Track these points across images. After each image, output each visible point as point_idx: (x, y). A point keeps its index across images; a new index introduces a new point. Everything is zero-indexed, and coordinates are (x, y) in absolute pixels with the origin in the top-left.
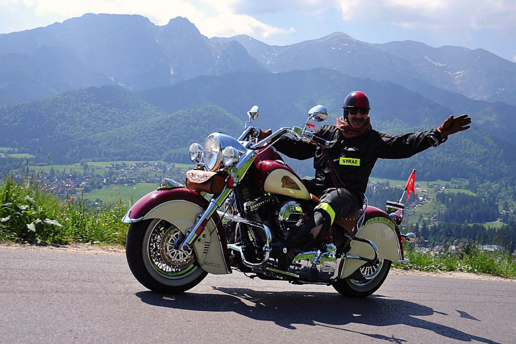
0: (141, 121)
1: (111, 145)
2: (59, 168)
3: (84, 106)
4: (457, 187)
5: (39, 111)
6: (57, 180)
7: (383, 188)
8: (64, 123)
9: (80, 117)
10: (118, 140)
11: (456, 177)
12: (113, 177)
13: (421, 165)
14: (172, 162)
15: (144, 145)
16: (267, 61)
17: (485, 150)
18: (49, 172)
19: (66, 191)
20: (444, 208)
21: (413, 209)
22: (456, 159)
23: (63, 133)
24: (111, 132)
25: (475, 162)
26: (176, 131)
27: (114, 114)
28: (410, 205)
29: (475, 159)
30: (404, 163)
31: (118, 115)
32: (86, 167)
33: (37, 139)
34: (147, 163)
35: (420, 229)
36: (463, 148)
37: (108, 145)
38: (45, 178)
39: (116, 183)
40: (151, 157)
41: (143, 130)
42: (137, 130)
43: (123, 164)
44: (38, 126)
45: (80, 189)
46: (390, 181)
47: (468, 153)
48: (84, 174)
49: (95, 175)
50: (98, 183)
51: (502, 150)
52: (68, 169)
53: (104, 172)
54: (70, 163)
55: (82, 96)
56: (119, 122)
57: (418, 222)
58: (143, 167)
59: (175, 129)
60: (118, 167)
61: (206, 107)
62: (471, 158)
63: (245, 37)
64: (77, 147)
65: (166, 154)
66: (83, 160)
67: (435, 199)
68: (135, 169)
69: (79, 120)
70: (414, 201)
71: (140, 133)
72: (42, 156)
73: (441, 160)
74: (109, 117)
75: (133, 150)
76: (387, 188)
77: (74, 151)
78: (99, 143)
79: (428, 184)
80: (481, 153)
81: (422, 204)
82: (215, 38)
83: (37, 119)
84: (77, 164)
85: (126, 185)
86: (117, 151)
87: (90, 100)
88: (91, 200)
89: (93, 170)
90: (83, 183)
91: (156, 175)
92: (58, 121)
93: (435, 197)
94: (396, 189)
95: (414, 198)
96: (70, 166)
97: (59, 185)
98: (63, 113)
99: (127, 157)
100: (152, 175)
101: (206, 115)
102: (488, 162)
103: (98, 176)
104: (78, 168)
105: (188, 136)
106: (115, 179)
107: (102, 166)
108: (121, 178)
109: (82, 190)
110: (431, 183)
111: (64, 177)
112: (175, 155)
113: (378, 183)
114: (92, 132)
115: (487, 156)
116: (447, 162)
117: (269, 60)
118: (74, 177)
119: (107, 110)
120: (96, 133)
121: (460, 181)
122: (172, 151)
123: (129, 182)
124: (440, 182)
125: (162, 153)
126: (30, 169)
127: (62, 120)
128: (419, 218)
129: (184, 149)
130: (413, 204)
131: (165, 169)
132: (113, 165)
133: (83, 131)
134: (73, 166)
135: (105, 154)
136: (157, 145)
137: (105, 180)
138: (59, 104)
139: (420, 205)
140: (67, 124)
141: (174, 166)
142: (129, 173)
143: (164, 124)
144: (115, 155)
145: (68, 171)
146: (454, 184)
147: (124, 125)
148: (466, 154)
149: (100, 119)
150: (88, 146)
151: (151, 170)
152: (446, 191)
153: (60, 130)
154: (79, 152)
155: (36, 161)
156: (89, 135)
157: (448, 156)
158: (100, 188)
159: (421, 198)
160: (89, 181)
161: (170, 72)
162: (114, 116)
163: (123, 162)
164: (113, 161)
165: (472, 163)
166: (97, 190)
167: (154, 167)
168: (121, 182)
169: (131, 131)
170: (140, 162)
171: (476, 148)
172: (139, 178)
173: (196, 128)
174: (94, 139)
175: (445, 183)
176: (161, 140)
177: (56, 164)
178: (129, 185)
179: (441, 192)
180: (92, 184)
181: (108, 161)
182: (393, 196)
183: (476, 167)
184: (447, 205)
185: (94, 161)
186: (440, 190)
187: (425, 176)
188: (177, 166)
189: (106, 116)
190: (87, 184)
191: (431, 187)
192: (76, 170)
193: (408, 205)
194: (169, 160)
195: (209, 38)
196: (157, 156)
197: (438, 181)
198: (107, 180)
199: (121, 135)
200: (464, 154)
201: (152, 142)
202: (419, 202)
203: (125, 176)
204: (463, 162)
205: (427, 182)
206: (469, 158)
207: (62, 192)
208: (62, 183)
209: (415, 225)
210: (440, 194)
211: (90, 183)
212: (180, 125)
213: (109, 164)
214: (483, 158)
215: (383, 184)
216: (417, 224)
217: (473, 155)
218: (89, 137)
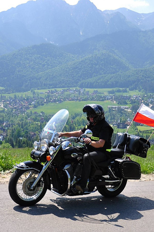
0: (64, 64)
1: (47, 80)
2: (19, 94)
3: (31, 57)
5: (6, 61)
6: (18, 101)
8: (20, 68)
9: (29, 64)
10: (52, 76)
12: (50, 98)
14: (84, 88)
15: (67, 78)
16: (138, 23)
18: (13, 97)
19: (24, 107)
23: (20, 73)
24: (47, 71)
26: (85, 69)
27: (49, 60)
31: (51, 61)
32: (34, 93)
33: (6, 78)
34: (69, 89)
37: (46, 79)
38: (12, 101)
39: (52, 102)
40: (71, 85)
41: (66, 69)
42: (62, 69)
43: (55, 90)
44: (6, 70)
45: (31, 106)
48: (33, 97)
49: (39, 98)
50: (42, 102)
52: (24, 95)
53: (45, 95)
54: (25, 91)
55: (29, 51)
56: (51, 65)
58: (67, 91)
59: (84, 68)
60: (52, 92)
61: (102, 54)
63: (124, 9)
64: (29, 81)
65: (80, 83)
66: (32, 88)
68: (62, 93)
69: (29, 66)
71: (64, 71)
72: (9, 87)
74: (45, 62)
75: (61, 82)
77: (27, 84)
78: (41, 78)
82: (106, 11)
83: (5, 66)
84: (29, 92)
85: (58, 103)
86: (51, 83)
87: (34, 53)
88: (38, 112)
89: (38, 95)
90: (33, 103)
91: (74, 96)
92: (16, 67)
96: (25, 93)
97: (19, 105)
98: (19, 62)
99: (57, 86)
100: (72, 96)
101: (103, 58)
103: (41, 98)
104: (29, 94)
105: (93, 71)
106: (51, 99)
107: (43, 92)
108: (54, 98)
109: (32, 107)
111: (22, 99)
112: (85, 83)
114: (36, 72)
117: (139, 23)
118: (28, 99)
119: (44, 59)
120: (39, 72)
122: (83, 81)
123: (59, 101)
125: (78, 82)
126: (3, 96)
127: (19, 66)
129: (90, 79)
131: (80, 92)
132: (49, 91)
133: (31, 72)
134: (27, 93)
135: (44, 85)
136: (74, 78)
137: (45, 100)
138: (16, 57)
140: (22, 68)
141: (85, 89)
142: (59, 95)
143: (78, 65)
144: (50, 85)
145: (24, 96)
147: (54, 67)
149: (41, 64)
150: (34, 80)
151: (71, 93)
153: (18, 72)
154: (29, 84)
155: (6, 91)
156: (35, 74)
158: (43, 105)
160: (36, 101)
161: (80, 33)
162: (48, 62)
163: (56, 89)
164: (49, 88)
166: (41, 106)
167: (73, 91)
168: (55, 101)
169: (59, 70)
170: (65, 88)
172: (65, 98)
173: (97, 67)
174: (38, 76)
176: (76, 74)
177: (17, 92)
178: (59, 103)
180: (38, 103)
181: (46, 89)
185: (38, 89)
188: (87, 90)
189: (43, 62)
190: (35, 103)
192: (28, 95)
194: (81, 86)
195: (102, 11)
196: (74, 84)
198: (46, 100)
199: (53, 73)
201: (71, 76)
203: (57, 98)
207: (22, 108)
208: (21, 103)
211: (37, 102)
212: (87, 65)
213: (47, 91)
218: (35, 75)
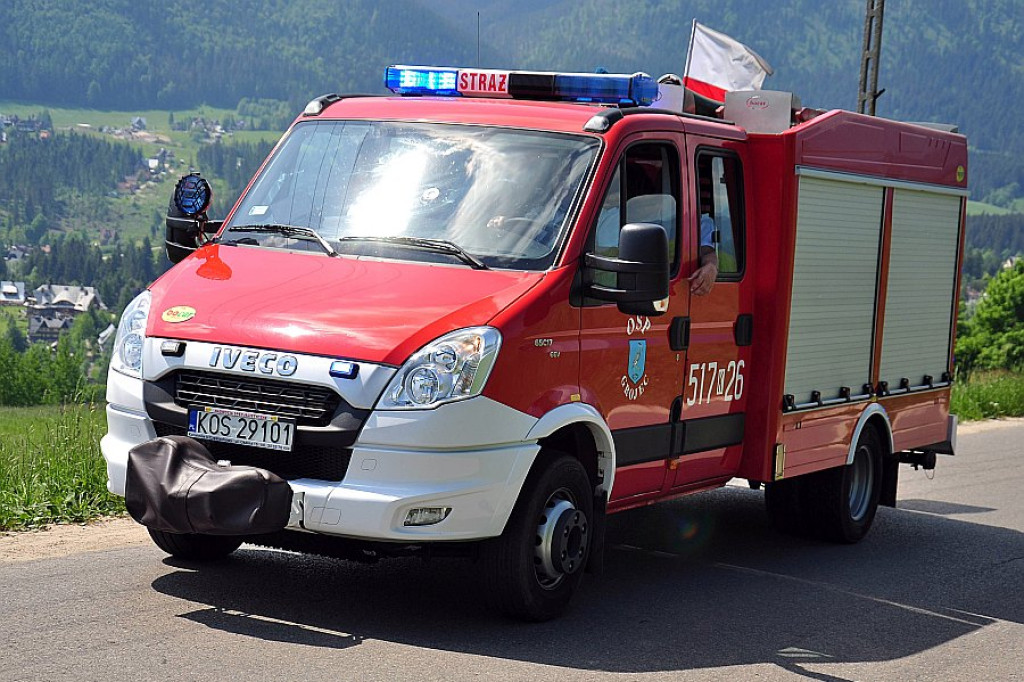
4: (256, 125)
7: (32, 135)
11: (251, 94)
13: (145, 59)
17: (329, 12)
20: (224, 191)
21: (133, 197)
22: (247, 43)
25: (303, 49)
28: (121, 184)
29: (302, 40)
30: (92, 57)
35: (156, 256)
36: (266, 6)
46: (54, 113)
47: (282, 21)
51: (375, 13)
57: (150, 235)
62: (291, 37)
67: (195, 164)
70: (133, 173)
73: (206, 45)
76: (43, 134)
79: (171, 120)
80: (316, 20)
81: (157, 180)
93: (195, 159)
94: (74, 137)
95: (133, 163)
102: (338, 51)
110: (180, 116)
113: (16, 120)
115: (335, 29)
116: (223, 49)
121: (264, 108)
124: (207, 111)
128: (150, 222)
130: (131, 180)
139: (151, 183)
146: (249, 118)
148: (276, 25)
152: (228, 140)
157: (224, 31)
159: (153, 163)
165: (295, 54)
171: (303, 8)
175: (222, 114)
179: (213, 141)
182: (66, 160)
183: (307, 66)
184: (231, 182)
186: (208, 136)
187: (159, 93)
191: (182, 127)
193: (115, 187)
197: (200, 109)
200: (269, 27)
202: (148, 175)
204: (269, 49)
205: (166, 114)
206: (285, 39)
209: (140, 244)
210: (209, 147)
214: (324, 39)
215: (30, 123)
216: (147, 242)
217: (296, 28)
